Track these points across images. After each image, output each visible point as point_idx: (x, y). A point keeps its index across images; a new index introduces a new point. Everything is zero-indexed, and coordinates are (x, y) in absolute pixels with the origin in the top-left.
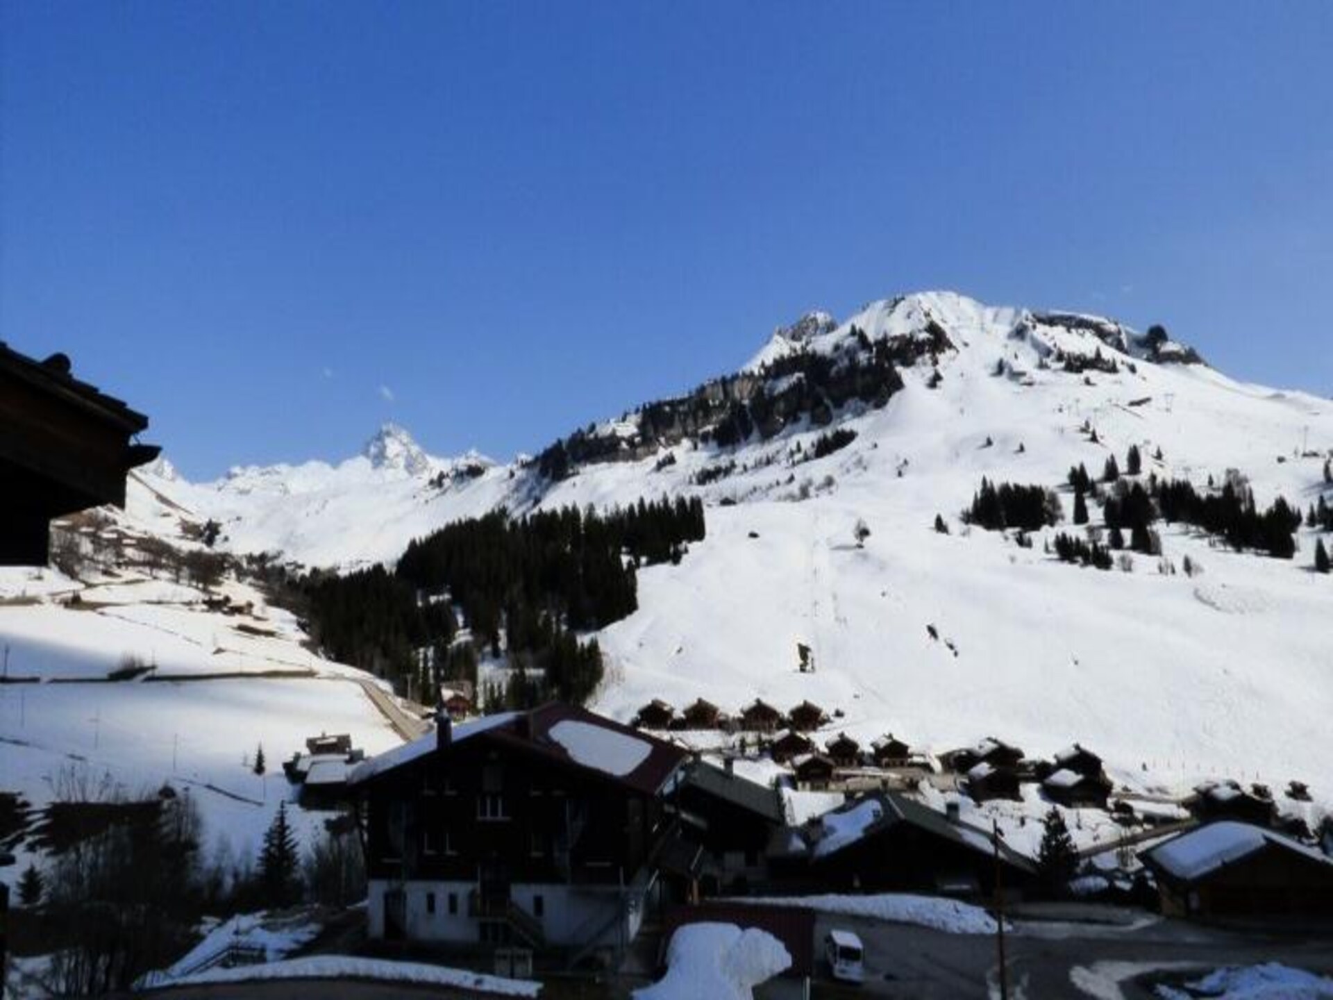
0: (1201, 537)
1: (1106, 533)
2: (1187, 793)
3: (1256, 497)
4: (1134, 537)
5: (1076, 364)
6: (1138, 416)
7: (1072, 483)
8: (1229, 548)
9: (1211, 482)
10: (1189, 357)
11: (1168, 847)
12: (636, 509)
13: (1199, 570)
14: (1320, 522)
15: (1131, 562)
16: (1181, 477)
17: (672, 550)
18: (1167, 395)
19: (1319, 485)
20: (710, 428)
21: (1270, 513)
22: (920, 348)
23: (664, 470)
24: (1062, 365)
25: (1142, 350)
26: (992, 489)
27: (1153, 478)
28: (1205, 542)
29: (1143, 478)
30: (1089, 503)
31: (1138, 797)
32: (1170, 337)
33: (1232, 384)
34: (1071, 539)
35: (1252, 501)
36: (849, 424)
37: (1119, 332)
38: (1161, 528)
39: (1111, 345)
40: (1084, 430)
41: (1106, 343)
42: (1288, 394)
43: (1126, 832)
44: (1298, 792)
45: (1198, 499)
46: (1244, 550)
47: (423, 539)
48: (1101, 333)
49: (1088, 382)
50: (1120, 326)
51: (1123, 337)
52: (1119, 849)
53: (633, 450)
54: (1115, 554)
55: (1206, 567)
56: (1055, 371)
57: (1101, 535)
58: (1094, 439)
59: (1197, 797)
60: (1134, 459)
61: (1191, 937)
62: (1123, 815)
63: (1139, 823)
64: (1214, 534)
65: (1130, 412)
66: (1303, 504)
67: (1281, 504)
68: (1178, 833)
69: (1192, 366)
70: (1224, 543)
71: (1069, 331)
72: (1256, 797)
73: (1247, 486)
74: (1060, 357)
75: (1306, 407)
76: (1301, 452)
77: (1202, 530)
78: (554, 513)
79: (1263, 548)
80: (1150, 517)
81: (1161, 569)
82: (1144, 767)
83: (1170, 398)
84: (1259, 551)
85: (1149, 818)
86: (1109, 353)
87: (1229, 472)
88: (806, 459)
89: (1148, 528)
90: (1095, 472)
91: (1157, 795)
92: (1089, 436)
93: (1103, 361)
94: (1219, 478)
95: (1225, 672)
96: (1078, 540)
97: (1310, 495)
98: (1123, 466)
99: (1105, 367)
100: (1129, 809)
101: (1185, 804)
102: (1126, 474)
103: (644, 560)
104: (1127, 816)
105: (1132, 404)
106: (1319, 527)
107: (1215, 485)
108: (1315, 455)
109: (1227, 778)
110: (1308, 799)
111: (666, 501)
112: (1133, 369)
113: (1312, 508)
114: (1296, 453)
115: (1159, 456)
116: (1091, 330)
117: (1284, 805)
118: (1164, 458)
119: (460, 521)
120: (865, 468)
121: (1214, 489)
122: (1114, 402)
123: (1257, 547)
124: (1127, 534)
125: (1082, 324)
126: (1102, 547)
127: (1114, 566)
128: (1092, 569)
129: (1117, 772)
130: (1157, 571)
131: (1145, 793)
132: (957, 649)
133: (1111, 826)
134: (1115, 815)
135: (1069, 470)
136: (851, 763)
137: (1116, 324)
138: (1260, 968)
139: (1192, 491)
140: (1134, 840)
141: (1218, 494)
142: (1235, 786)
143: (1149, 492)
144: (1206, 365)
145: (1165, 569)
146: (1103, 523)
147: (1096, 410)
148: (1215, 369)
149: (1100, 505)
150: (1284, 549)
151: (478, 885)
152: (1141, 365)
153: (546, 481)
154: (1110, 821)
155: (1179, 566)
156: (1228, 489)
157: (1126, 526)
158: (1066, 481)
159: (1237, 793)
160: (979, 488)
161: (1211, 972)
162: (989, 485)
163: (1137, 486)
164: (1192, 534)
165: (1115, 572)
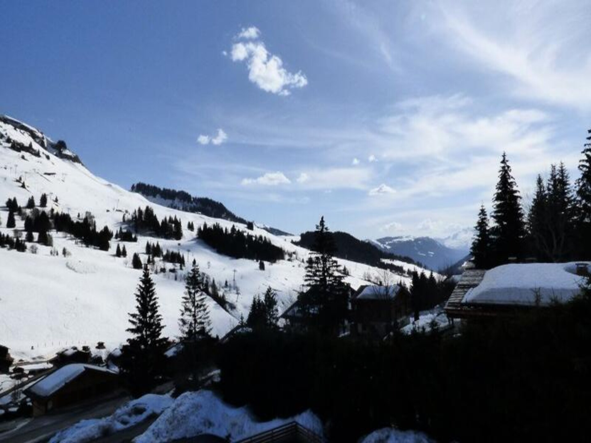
0: (72, 239)
1: (25, 234)
2: (53, 356)
3: (97, 224)
4: (40, 237)
5: (17, 147)
6: (47, 180)
7: (7, 207)
8: (84, 245)
9: (79, 216)
10: (75, 159)
11: (39, 383)
13: (69, 254)
14: (119, 237)
15: (36, 249)
16: (66, 212)
18: (63, 174)
19: (121, 223)
21: (101, 232)
24: (10, 145)
25: (54, 150)
27: (52, 210)
28: (74, 242)
29: (47, 210)
30: (17, 217)
31: (28, 363)
32: (68, 148)
33: (92, 176)
34: (4, 235)
35: (95, 226)
37: (43, 138)
38: (53, 234)
39: (38, 143)
40: (19, 181)
41: (35, 141)
42: (113, 185)
43: (18, 382)
44: (101, 346)
45: (72, 222)
46: (89, 246)
48: (33, 135)
49: (23, 157)
50: (44, 136)
51: (45, 141)
52: (13, 392)
54: (28, 245)
55: (72, 252)
56: (5, 147)
57: (22, 234)
58: (23, 186)
59: (57, 357)
60: (44, 200)
61: (47, 422)
62: (17, 374)
63: (26, 376)
64: (77, 239)
65: (45, 178)
66: (114, 230)
67: (106, 228)
68: (45, 376)
69: (76, 164)
70: (82, 242)
71: (15, 129)
72: (84, 351)
73: (94, 219)
74: (8, 140)
75: (119, 192)
76: (115, 209)
77: (72, 236)
79: (98, 246)
80: (49, 228)
81: (51, 253)
82: (32, 348)
83: (64, 176)
84: (96, 247)
85: (32, 372)
86: (36, 146)
87: (87, 213)
89: (47, 233)
90: (22, 202)
91: (38, 360)
92: (21, 185)
93: (33, 150)
94: (82, 214)
95: (76, 299)
96: (8, 236)
97: (118, 226)
98: (37, 202)
99: (33, 152)
100: (22, 370)
101: (51, 361)
102: (39, 206)
104: (20, 373)
105: (46, 174)
106: (119, 239)
107: (81, 217)
108: (120, 211)
109: (73, 345)
110: (104, 348)
112: (48, 157)
113: (117, 231)
114: (114, 209)
115: (56, 201)
116: (28, 133)
117: (94, 352)
118: (59, 202)
121: (80, 219)
122: (37, 171)
123: (95, 245)
124: (36, 235)
125: (23, 128)
126: (22, 241)
127: (27, 250)
128: (14, 251)
129: (16, 353)
130: (49, 254)
131: (32, 361)
133: (10, 381)
134: (13, 375)
135: (7, 200)
137: (42, 133)
138: (77, 425)
139: (70, 218)
140: (23, 384)
141: (81, 221)
142: (75, 348)
143: (50, 216)
144: (83, 165)
145: (53, 253)
146: (24, 229)
147: (26, 173)
148: (86, 168)
149: (22, 219)
150: (105, 247)
152: (53, 157)
154: (10, 379)
155: (60, 252)
156: (86, 219)
157: (36, 231)
158: (5, 205)
159: (75, 351)
161: (54, 435)
163: (44, 213)
164: (67, 238)
165: (27, 254)
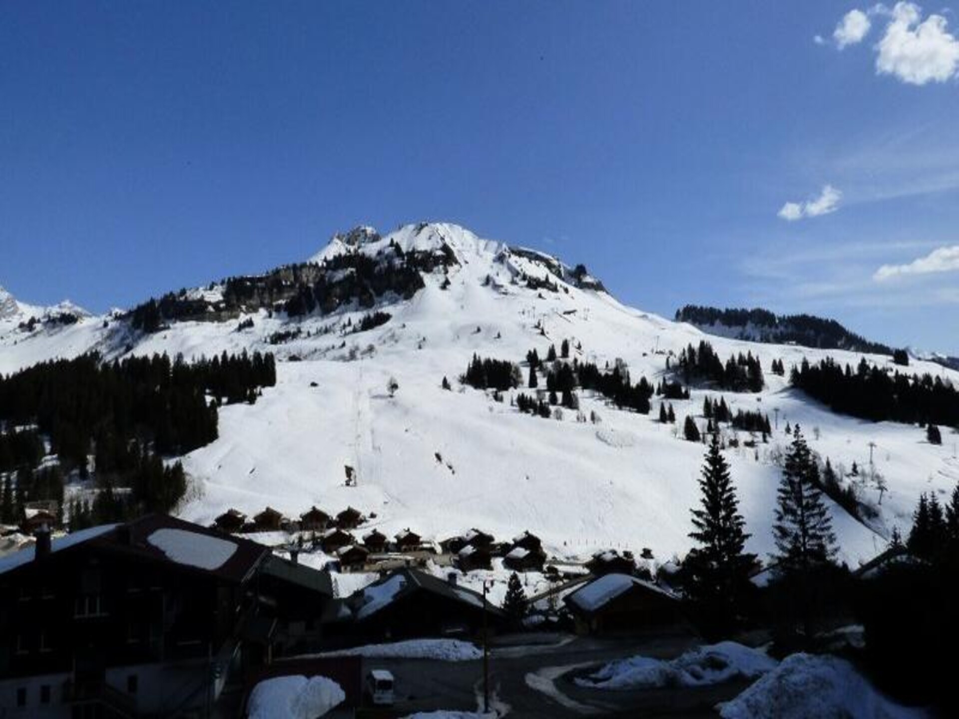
0: (600, 399)
1: (548, 394)
2: (588, 558)
3: (631, 376)
4: (564, 397)
5: (534, 284)
6: (567, 320)
7: (529, 361)
8: (616, 407)
9: (607, 365)
10: (597, 287)
12: (220, 360)
13: (599, 420)
14: (663, 393)
15: (561, 413)
16: (591, 362)
17: (248, 392)
18: (585, 310)
19: (663, 371)
20: (282, 302)
21: (638, 386)
22: (436, 261)
23: (243, 331)
24: (526, 283)
25: (573, 279)
26: (479, 361)
27: (576, 360)
28: (603, 402)
29: (570, 360)
30: (538, 374)
31: (561, 563)
32: (588, 272)
33: (620, 306)
34: (527, 397)
35: (628, 378)
36: (386, 309)
37: (559, 266)
38: (580, 393)
39: (554, 273)
40: (537, 327)
41: (551, 271)
42: (650, 316)
43: (553, 585)
44: (647, 554)
45: (600, 375)
46: (624, 408)
47: (11, 375)
48: (549, 266)
49: (540, 296)
50: (561, 263)
51: (562, 269)
52: (549, 597)
53: (218, 314)
54: (552, 408)
55: (603, 418)
56: (522, 287)
57: (545, 395)
58: (543, 333)
59: (594, 559)
60: (565, 347)
62: (552, 574)
63: (561, 579)
64: (607, 398)
65: (565, 318)
66: (655, 382)
67: (644, 381)
68: (584, 583)
69: (600, 293)
70: (613, 403)
71: (530, 262)
72: (625, 558)
73: (626, 369)
74: (524, 278)
75: (657, 323)
76: (655, 351)
77: (601, 394)
78: (145, 359)
79: (634, 407)
80: (572, 386)
81: (578, 419)
82: (565, 544)
83: (586, 312)
84: (632, 409)
85: (567, 575)
86: (553, 279)
87: (617, 360)
88: (355, 331)
89: (572, 392)
90: (542, 355)
91: (572, 561)
92: (539, 331)
93: (551, 284)
94: (612, 363)
95: (611, 483)
96: (531, 398)
97: (659, 376)
98: (558, 352)
99: (551, 287)
100: (556, 571)
101: (587, 565)
102: (560, 357)
103: (224, 400)
104: (554, 575)
105: (565, 313)
106: (662, 395)
107: (610, 367)
108: (661, 353)
109: (611, 548)
110: (652, 558)
111: (245, 354)
112: (566, 291)
113: (659, 384)
114: (652, 351)
115: (579, 347)
116: (543, 263)
117: (639, 561)
118: (583, 348)
119: (51, 361)
120: (396, 341)
121: (610, 370)
122: (555, 310)
123: (631, 406)
124: (559, 395)
125: (538, 258)
126: (545, 403)
127: (551, 416)
128: (538, 417)
129: (549, 548)
130: (575, 419)
131: (565, 560)
132: (454, 468)
133: (545, 582)
134: (547, 575)
135: (527, 353)
136: (380, 551)
137: (558, 260)
138: (630, 660)
139: (597, 370)
140: (558, 590)
141: (611, 373)
142: (614, 552)
143: (573, 369)
144: (607, 293)
145: (580, 419)
146: (545, 388)
147: (545, 315)
148: (612, 296)
149: (544, 376)
150: (643, 408)
151: (72, 676)
152: (571, 288)
153: (138, 332)
154: (544, 580)
155: (588, 417)
156: (616, 370)
157: (559, 390)
158: (525, 359)
159: (616, 556)
160: (472, 360)
161: (603, 665)
162: (477, 358)
163: (566, 365)
164: (596, 398)
165: (551, 421)
